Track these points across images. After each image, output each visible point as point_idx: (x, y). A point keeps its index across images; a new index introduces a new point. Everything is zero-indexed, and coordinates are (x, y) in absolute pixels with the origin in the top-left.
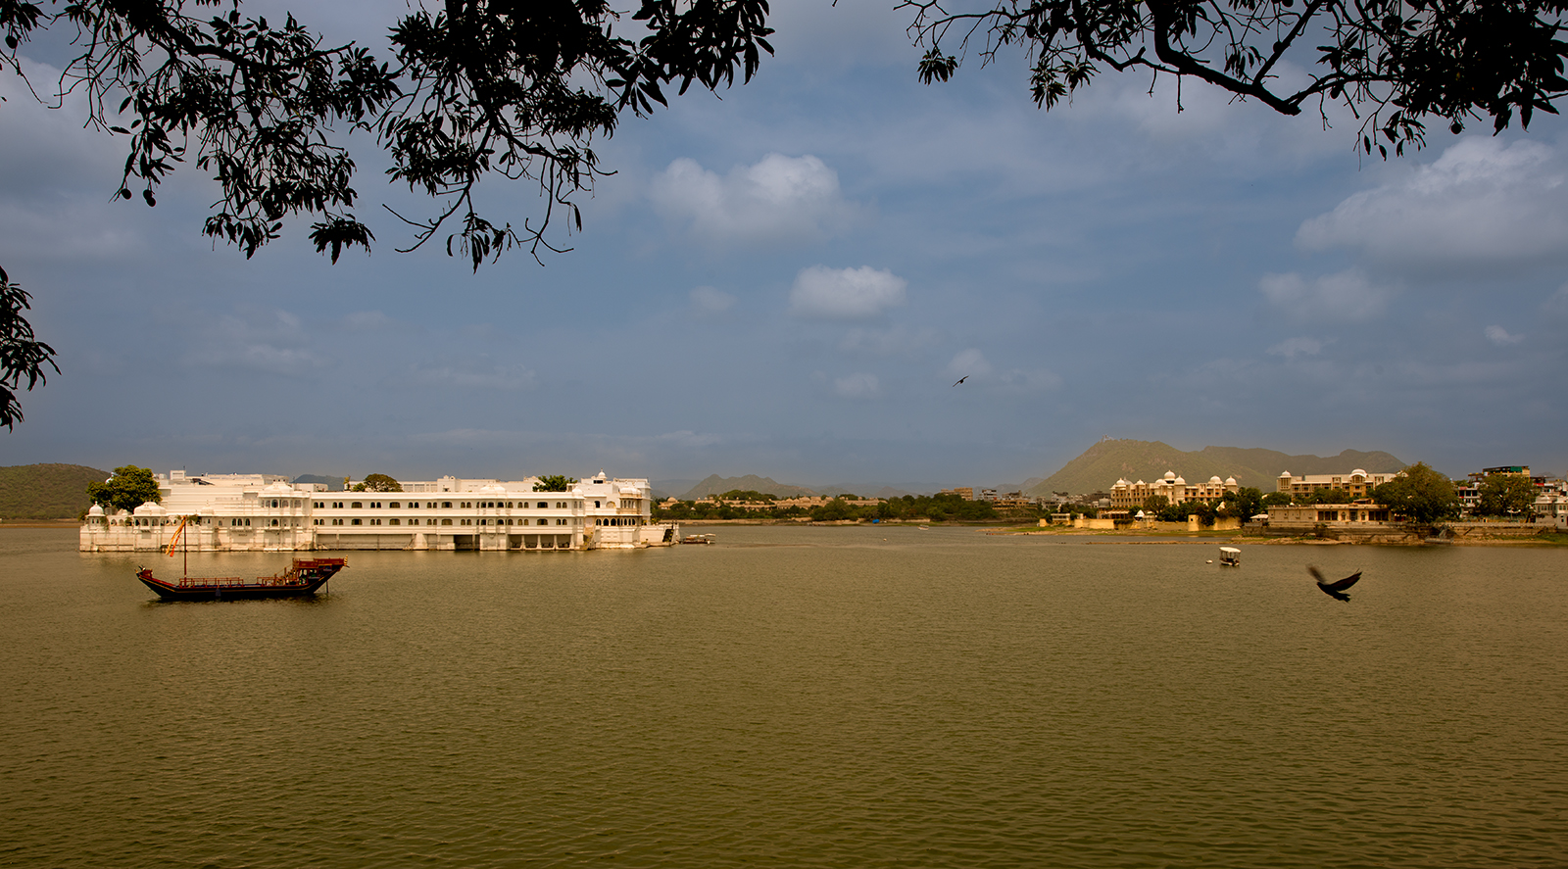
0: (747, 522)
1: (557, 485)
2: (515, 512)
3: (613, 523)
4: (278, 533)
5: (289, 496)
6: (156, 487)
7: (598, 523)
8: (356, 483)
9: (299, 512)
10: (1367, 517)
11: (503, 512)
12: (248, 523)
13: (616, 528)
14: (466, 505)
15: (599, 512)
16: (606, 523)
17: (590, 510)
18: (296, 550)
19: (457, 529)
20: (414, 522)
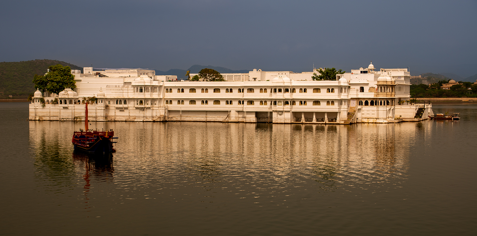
1: (330, 75)
2: (298, 95)
3: (372, 104)
4: (143, 109)
5: (149, 84)
6: (73, 78)
7: (361, 103)
8: (194, 75)
9: (155, 95)
11: (287, 96)
12: (125, 103)
13: (374, 108)
14: (263, 89)
15: (361, 95)
16: (367, 103)
17: (354, 93)
18: (154, 121)
19: (257, 107)
20: (229, 102)
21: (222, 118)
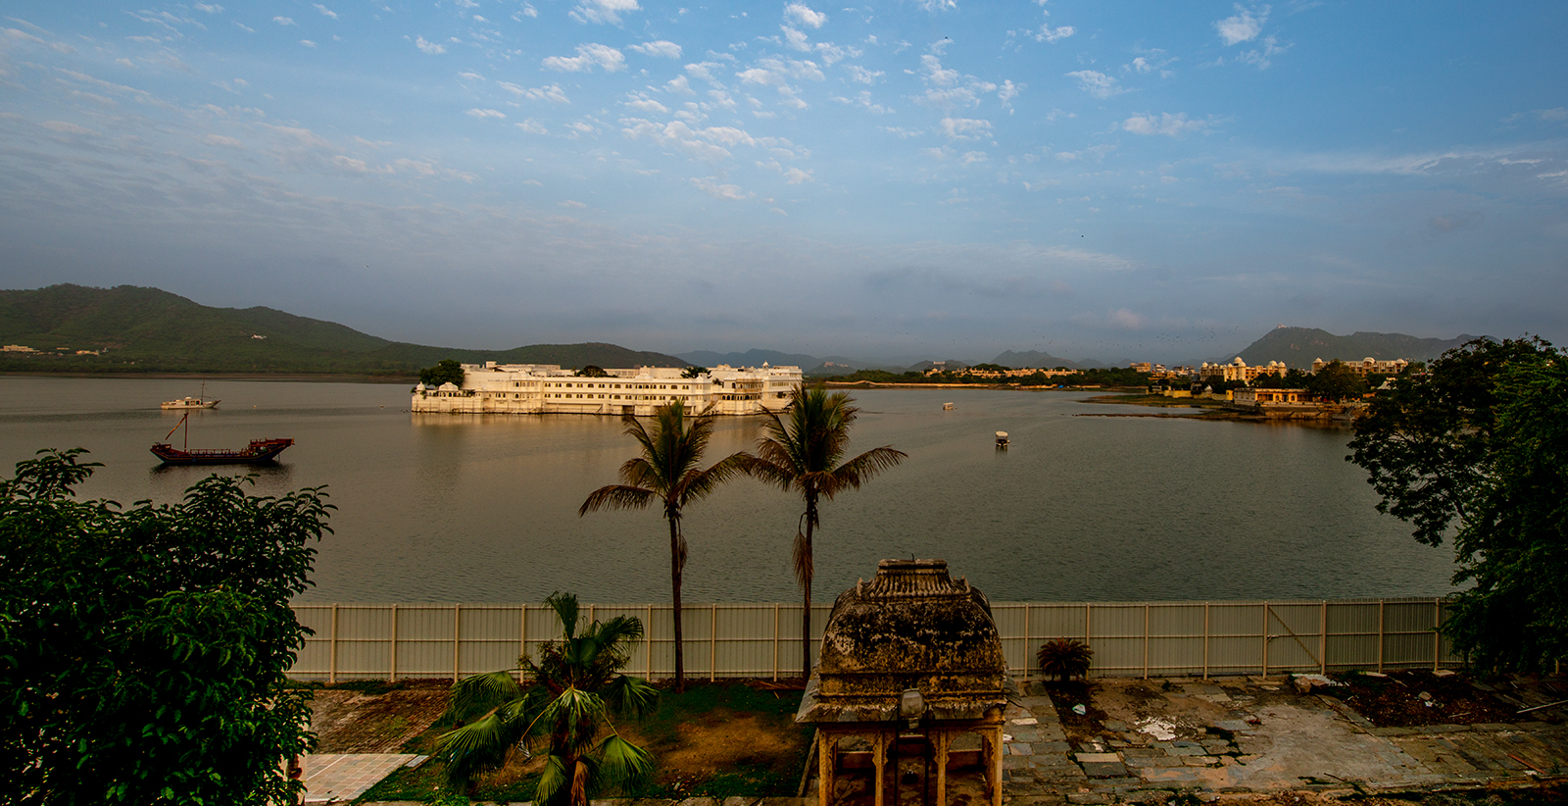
0: (980, 385)
2: (657, 391)
4: (519, 402)
5: (527, 379)
6: (461, 373)
7: (722, 398)
9: (531, 389)
10: (1296, 399)
12: (504, 396)
14: (628, 386)
15: (724, 391)
17: (716, 390)
18: (530, 413)
19: (623, 401)
20: (601, 396)
21: (594, 410)
